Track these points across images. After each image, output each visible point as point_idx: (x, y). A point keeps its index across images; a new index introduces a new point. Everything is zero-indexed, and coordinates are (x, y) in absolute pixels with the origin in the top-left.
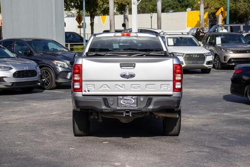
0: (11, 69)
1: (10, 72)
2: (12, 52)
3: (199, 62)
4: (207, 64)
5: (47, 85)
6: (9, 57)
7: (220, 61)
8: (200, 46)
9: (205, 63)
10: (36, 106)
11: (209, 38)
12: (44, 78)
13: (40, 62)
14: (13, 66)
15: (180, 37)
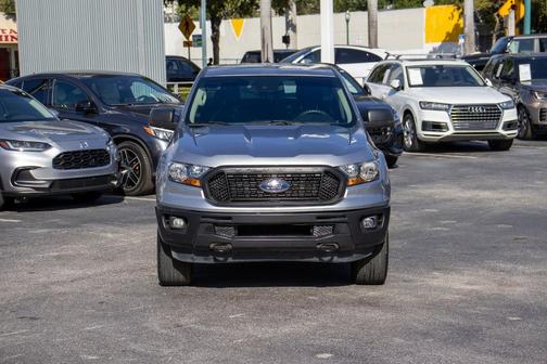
0: (47, 146)
1: (45, 156)
2: (48, 105)
3: (487, 123)
4: (503, 128)
5: (131, 184)
6: (40, 118)
7: (530, 120)
8: (485, 85)
9: (501, 125)
10: (112, 241)
11: (501, 66)
12: (124, 169)
13: (115, 131)
14: (54, 141)
15: (438, 66)
